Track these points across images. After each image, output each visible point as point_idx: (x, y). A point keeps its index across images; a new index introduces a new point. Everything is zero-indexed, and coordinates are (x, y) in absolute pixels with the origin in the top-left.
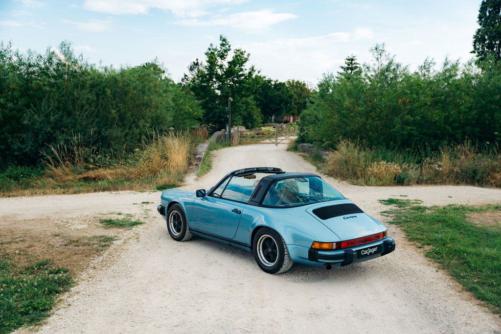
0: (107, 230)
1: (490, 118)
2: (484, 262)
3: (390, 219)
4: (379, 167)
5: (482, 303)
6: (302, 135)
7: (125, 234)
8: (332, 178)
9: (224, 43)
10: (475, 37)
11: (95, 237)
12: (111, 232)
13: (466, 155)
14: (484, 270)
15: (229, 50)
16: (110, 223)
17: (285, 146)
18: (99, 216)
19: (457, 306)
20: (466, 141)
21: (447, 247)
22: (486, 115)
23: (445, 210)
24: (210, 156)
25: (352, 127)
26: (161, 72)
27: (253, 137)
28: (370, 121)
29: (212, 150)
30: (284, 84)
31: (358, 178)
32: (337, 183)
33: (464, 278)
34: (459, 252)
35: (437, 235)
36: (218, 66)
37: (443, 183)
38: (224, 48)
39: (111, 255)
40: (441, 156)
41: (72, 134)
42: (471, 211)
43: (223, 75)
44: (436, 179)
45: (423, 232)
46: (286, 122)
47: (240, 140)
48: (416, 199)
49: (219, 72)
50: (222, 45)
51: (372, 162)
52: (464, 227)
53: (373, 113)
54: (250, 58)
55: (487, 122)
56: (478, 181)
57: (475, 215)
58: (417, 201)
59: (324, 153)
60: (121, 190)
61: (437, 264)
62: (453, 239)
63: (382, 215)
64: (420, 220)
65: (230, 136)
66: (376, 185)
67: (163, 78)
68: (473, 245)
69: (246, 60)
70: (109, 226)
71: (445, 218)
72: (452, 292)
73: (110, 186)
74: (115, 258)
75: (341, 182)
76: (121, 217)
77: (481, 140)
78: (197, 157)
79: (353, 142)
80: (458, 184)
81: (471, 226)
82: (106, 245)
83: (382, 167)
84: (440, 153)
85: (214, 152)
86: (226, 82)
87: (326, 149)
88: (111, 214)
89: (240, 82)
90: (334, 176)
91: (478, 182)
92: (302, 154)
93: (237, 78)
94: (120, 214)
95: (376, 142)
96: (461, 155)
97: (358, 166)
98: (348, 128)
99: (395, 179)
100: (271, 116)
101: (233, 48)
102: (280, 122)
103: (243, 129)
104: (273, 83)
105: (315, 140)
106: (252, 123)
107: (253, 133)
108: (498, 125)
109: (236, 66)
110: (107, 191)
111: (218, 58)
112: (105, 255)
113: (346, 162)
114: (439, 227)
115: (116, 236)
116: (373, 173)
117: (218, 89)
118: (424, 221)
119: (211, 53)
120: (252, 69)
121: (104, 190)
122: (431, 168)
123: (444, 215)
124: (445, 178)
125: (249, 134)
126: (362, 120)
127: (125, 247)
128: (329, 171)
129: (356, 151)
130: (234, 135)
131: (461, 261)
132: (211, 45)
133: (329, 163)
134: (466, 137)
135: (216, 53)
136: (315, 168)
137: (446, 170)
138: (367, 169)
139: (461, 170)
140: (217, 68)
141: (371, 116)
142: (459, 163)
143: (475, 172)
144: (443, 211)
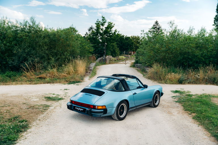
0: (47, 102)
3: (176, 100)
4: (171, 75)
6: (137, 60)
7: (55, 104)
8: (150, 80)
9: (104, 19)
10: (215, 18)
11: (41, 105)
12: (49, 103)
13: (211, 71)
15: (106, 22)
16: (49, 99)
17: (129, 65)
18: (44, 95)
20: (210, 65)
21: (203, 114)
24: (96, 69)
25: (159, 57)
26: (76, 31)
27: (115, 61)
28: (167, 55)
29: (97, 66)
30: (130, 37)
31: (161, 80)
32: (152, 83)
33: (211, 130)
34: (209, 117)
35: (198, 109)
37: (200, 83)
39: (47, 114)
40: (199, 71)
41: (35, 58)
42: (213, 97)
43: (103, 33)
44: (197, 82)
45: (191, 106)
46: (130, 54)
47: (110, 62)
48: (188, 91)
49: (101, 32)
50: (103, 20)
51: (168, 73)
52: (210, 105)
53: (169, 51)
56: (216, 83)
57: (215, 99)
59: (147, 69)
60: (55, 83)
61: (198, 123)
62: (206, 111)
63: (172, 98)
64: (190, 101)
65: (105, 60)
67: (77, 34)
68: (215, 114)
69: (113, 26)
70: (49, 100)
72: (206, 137)
73: (51, 81)
74: (49, 115)
75: (154, 82)
76: (54, 96)
78: (90, 69)
79: (160, 64)
80: (207, 84)
81: (214, 105)
82: (46, 109)
83: (173, 76)
85: (98, 67)
86: (104, 36)
87: (147, 67)
88: (50, 94)
89: (110, 36)
90: (151, 79)
91: (216, 84)
92: (137, 68)
94: (54, 94)
95: (170, 64)
96: (208, 71)
97: (162, 75)
98: (157, 57)
99: (178, 81)
100: (124, 52)
102: (127, 54)
103: (111, 57)
104: (125, 37)
105: (143, 63)
106: (115, 54)
107: (115, 59)
109: (108, 29)
110: (49, 83)
111: (101, 25)
112: (45, 114)
113: (156, 73)
114: (199, 105)
115: (51, 105)
116: (168, 78)
117: (100, 39)
118: (192, 102)
119: (98, 23)
120: (116, 31)
121: (48, 83)
122: (195, 76)
123: (201, 99)
124: (201, 81)
125: (114, 59)
126: (164, 54)
127: (54, 110)
128: (149, 77)
129: (161, 68)
130: (107, 59)
131: (210, 121)
132: (98, 20)
133: (149, 73)
134: (211, 63)
135: (100, 23)
136: (142, 75)
137: (201, 77)
138: (166, 76)
139: (208, 78)
140: (100, 30)
141: (168, 53)
142: (207, 75)
143: (215, 79)
144: (200, 97)
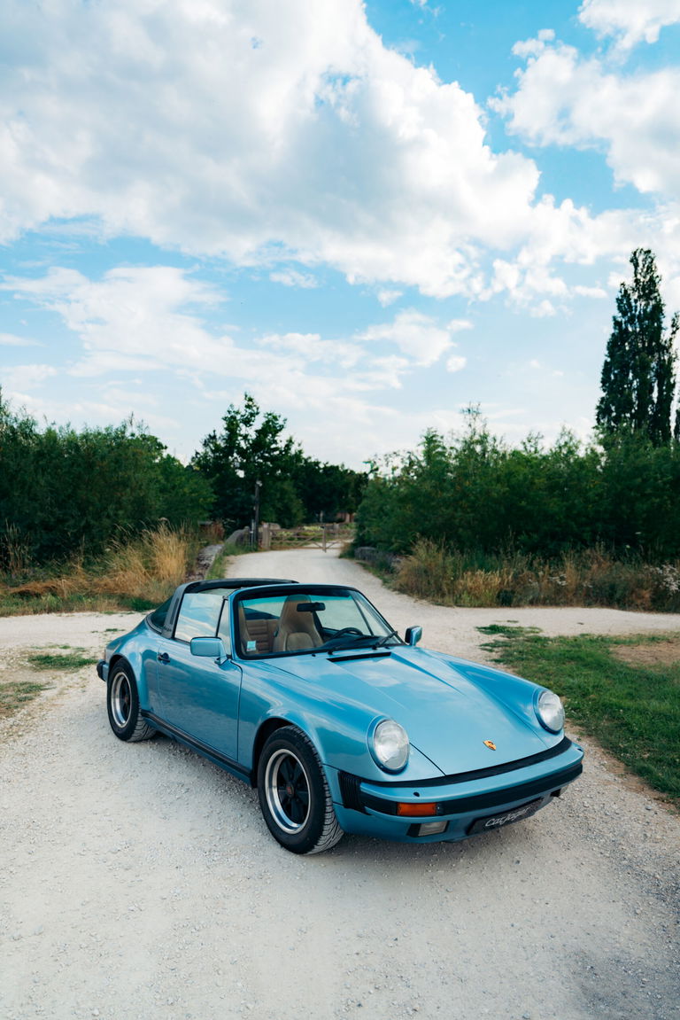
0: (37, 673)
1: (629, 511)
2: (653, 723)
3: (495, 655)
4: (474, 578)
5: (664, 796)
6: (361, 534)
7: (66, 679)
8: (405, 596)
9: (251, 403)
10: (598, 407)
11: (13, 684)
12: (41, 677)
13: (600, 564)
14: (656, 738)
15: (258, 413)
16: (45, 661)
17: (337, 553)
18: (30, 650)
19: (623, 803)
20: (597, 543)
21: (590, 699)
22: (624, 507)
23: (578, 642)
24: (223, 562)
25: (432, 522)
26: (163, 448)
27: (291, 539)
28: (459, 514)
29: (228, 555)
30: (338, 467)
31: (443, 595)
32: (412, 603)
33: (625, 751)
34: (611, 708)
35: (571, 680)
36: (241, 436)
37: (568, 603)
38: (249, 411)
39: (30, 715)
40: (563, 565)
41: (5, 526)
42: (616, 643)
43: (248, 448)
44: (556, 598)
45: (549, 675)
46: (341, 521)
47: (272, 544)
48: (532, 626)
49: (243, 444)
50: (248, 406)
51: (464, 571)
52: (611, 668)
53: (464, 501)
54: (287, 425)
55: (625, 517)
56: (618, 601)
57: (623, 650)
58: (533, 629)
59: (394, 560)
60: (77, 611)
61: (578, 727)
62: (597, 686)
63: (482, 649)
64: (542, 656)
65: (258, 537)
66: (471, 606)
67: (165, 455)
68: (631, 696)
69: (282, 427)
70: (43, 666)
71: (579, 653)
72: (609, 777)
73: (61, 605)
74: (35, 720)
75: (419, 602)
76: (65, 653)
77: (619, 543)
78: (203, 563)
79: (436, 543)
80: (589, 605)
81: (622, 666)
82: (25, 699)
83: (477, 579)
84: (562, 560)
85: (232, 558)
86: (252, 460)
87: (397, 553)
88: (52, 647)
89: (273, 459)
90: (409, 592)
91: (618, 603)
92: (363, 562)
93: (269, 453)
94: (65, 647)
95: (468, 544)
96: (592, 563)
97: (443, 578)
98: (427, 523)
99: (498, 597)
100: (319, 513)
101: (263, 411)
102: (330, 522)
103: (277, 527)
104: (322, 466)
105: (381, 541)
106: (290, 519)
107: (290, 533)
108: (641, 522)
109: (266, 436)
110: (54, 611)
111: (241, 425)
112: (19, 716)
113: (426, 572)
114: (572, 668)
115: (48, 683)
116: (465, 588)
117: (241, 468)
118: (548, 659)
119: (232, 417)
120: (290, 441)
121: (50, 610)
122: (549, 582)
123: (577, 649)
124: (570, 596)
125: (285, 535)
126: (448, 511)
127: (59, 702)
128: (401, 585)
129: (441, 556)
130: (264, 537)
131: (616, 721)
132: (231, 406)
133: (400, 574)
134: (598, 537)
135: (238, 417)
136: (379, 581)
137: (571, 584)
138: (457, 583)
139: (593, 584)
140: (240, 438)
141: (461, 506)
142: (589, 575)
143: (613, 588)
144: (574, 643)
